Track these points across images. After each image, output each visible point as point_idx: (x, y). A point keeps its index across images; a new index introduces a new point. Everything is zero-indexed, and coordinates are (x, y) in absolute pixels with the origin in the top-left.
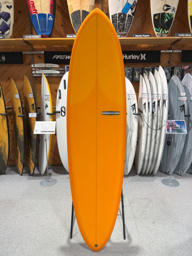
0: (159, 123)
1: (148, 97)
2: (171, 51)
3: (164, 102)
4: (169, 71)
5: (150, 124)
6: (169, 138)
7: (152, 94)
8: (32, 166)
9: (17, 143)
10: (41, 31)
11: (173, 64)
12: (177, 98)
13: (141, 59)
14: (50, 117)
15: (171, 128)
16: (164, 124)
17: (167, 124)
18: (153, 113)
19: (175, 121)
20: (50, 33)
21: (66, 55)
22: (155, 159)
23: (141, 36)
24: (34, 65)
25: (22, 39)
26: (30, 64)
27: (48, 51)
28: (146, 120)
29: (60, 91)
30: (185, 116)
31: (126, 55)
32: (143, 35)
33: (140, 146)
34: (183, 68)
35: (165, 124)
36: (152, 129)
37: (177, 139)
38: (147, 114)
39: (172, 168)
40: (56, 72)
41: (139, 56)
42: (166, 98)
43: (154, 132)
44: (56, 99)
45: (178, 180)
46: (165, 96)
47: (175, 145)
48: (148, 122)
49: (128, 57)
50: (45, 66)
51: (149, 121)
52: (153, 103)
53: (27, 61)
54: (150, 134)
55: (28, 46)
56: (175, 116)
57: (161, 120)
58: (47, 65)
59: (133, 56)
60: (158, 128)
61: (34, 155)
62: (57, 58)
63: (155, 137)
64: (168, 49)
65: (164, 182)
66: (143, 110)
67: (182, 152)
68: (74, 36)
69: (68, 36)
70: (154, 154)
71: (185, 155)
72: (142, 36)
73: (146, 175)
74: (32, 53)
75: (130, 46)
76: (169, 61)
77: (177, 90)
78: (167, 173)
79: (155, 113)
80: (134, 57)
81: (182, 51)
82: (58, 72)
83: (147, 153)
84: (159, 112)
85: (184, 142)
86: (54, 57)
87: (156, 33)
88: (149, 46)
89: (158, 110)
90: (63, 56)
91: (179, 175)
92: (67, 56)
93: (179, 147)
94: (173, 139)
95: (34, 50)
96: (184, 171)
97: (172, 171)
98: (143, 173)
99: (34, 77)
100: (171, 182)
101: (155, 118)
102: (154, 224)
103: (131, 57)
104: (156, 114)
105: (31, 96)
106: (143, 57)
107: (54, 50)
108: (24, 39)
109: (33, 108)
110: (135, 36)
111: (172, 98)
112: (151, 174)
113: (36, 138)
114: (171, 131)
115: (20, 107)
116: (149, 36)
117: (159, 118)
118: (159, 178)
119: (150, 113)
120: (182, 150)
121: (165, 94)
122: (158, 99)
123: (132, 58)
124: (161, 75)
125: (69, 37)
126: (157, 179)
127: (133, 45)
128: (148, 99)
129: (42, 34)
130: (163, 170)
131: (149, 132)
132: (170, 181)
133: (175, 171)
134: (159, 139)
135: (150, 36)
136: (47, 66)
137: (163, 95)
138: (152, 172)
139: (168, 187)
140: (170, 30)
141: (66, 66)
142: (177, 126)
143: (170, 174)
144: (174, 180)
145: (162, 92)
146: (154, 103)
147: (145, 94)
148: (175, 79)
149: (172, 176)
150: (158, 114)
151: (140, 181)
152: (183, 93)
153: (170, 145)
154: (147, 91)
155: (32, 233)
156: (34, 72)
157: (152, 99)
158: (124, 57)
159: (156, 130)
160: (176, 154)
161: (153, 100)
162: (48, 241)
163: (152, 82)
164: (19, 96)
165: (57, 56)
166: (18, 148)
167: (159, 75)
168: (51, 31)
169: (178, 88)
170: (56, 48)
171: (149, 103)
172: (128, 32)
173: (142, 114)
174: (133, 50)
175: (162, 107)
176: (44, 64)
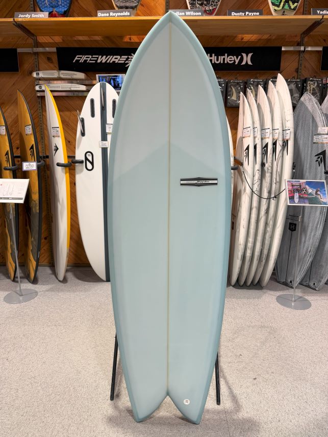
0: (274, 186)
1: (254, 134)
2: (302, 48)
3: (285, 143)
4: (297, 86)
5: (256, 188)
6: (294, 216)
7: (263, 129)
8: (33, 264)
9: (5, 221)
10: (49, 5)
11: (305, 74)
12: (310, 138)
13: (244, 63)
14: (64, 170)
15: (296, 195)
16: (283, 187)
17: (290, 187)
18: (263, 165)
19: (305, 181)
20: (66, 9)
21: (99, 55)
22: (264, 257)
23: (243, 14)
24: (38, 74)
25: (11, 20)
26: (31, 73)
27: (65, 46)
28: (249, 180)
29: (83, 120)
30: (326, 173)
31: (213, 55)
32: (247, 13)
33: (238, 230)
34: (324, 82)
35: (285, 186)
36: (260, 197)
37: (309, 218)
38: (250, 168)
39: (298, 275)
40: (79, 87)
41: (240, 57)
42: (290, 136)
43: (264, 202)
44: (76, 135)
45: (309, 297)
46: (288, 132)
47: (304, 230)
48: (253, 184)
49: (217, 60)
50: (59, 74)
51: (255, 182)
52: (264, 146)
53: (26, 66)
54: (256, 207)
55: (27, 38)
56: (307, 174)
57: (278, 180)
58: (62, 74)
59: (228, 57)
60: (273, 196)
61: (34, 243)
62: (82, 61)
63: (266, 213)
64: (296, 44)
65: (281, 300)
66: (243, 160)
67: (317, 244)
68: (111, 14)
69: (99, 14)
70: (262, 246)
71: (323, 250)
72: (245, 14)
73: (247, 286)
74: (36, 50)
75: (223, 38)
76: (298, 69)
77: (311, 122)
78: (287, 285)
79: (267, 165)
80: (229, 59)
81: (324, 48)
82: (83, 88)
83: (250, 245)
84: (275, 163)
85: (322, 224)
86: (76, 58)
87: (272, 8)
88: (260, 39)
89: (272, 161)
90: (92, 57)
91: (311, 288)
92: (100, 57)
93: (313, 234)
94: (300, 217)
95: (37, 44)
96: (320, 281)
97: (298, 280)
98: (242, 283)
99: (38, 97)
100: (295, 301)
101: (268, 175)
102: (255, 382)
103: (224, 59)
104: (270, 168)
105: (29, 130)
106: (247, 59)
107: (76, 46)
108: (16, 19)
109: (33, 154)
110: (230, 15)
111: (302, 139)
112: (257, 285)
113: (38, 211)
114: (296, 200)
115: (8, 151)
116: (258, 14)
117: (274, 176)
118: (272, 292)
119: (258, 166)
120: (318, 241)
121: (287, 128)
122: (273, 139)
123: (226, 62)
124: (280, 91)
125: (102, 16)
126: (267, 295)
127: (228, 37)
128: (255, 138)
129: (51, 10)
130: (280, 279)
131: (255, 204)
132: (293, 299)
133: (304, 280)
134: (273, 216)
135: (261, 14)
136: (62, 76)
137: (283, 131)
138: (258, 282)
139: (288, 310)
140: (299, 3)
141: (97, 75)
142: (310, 191)
143: (294, 287)
144: (301, 297)
145: (281, 125)
146: (267, 146)
147: (249, 129)
148: (307, 101)
149: (296, 290)
150: (272, 168)
151: (234, 298)
152: (323, 128)
153: (295, 230)
154: (253, 123)
155: (8, 390)
156: (37, 88)
157: (262, 139)
158: (211, 58)
159: (269, 198)
160: (305, 248)
161: (264, 141)
162: (37, 410)
163: (262, 107)
164: (5, 131)
165: (81, 58)
166: (7, 231)
167: (277, 92)
168: (68, 5)
169: (313, 118)
170: (80, 41)
171: (255, 147)
172: (218, 7)
173: (241, 167)
174: (229, 46)
175: (281, 155)
176: (56, 71)
